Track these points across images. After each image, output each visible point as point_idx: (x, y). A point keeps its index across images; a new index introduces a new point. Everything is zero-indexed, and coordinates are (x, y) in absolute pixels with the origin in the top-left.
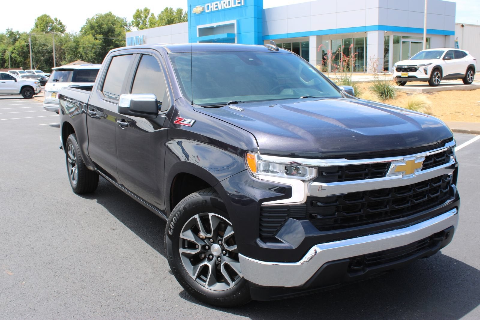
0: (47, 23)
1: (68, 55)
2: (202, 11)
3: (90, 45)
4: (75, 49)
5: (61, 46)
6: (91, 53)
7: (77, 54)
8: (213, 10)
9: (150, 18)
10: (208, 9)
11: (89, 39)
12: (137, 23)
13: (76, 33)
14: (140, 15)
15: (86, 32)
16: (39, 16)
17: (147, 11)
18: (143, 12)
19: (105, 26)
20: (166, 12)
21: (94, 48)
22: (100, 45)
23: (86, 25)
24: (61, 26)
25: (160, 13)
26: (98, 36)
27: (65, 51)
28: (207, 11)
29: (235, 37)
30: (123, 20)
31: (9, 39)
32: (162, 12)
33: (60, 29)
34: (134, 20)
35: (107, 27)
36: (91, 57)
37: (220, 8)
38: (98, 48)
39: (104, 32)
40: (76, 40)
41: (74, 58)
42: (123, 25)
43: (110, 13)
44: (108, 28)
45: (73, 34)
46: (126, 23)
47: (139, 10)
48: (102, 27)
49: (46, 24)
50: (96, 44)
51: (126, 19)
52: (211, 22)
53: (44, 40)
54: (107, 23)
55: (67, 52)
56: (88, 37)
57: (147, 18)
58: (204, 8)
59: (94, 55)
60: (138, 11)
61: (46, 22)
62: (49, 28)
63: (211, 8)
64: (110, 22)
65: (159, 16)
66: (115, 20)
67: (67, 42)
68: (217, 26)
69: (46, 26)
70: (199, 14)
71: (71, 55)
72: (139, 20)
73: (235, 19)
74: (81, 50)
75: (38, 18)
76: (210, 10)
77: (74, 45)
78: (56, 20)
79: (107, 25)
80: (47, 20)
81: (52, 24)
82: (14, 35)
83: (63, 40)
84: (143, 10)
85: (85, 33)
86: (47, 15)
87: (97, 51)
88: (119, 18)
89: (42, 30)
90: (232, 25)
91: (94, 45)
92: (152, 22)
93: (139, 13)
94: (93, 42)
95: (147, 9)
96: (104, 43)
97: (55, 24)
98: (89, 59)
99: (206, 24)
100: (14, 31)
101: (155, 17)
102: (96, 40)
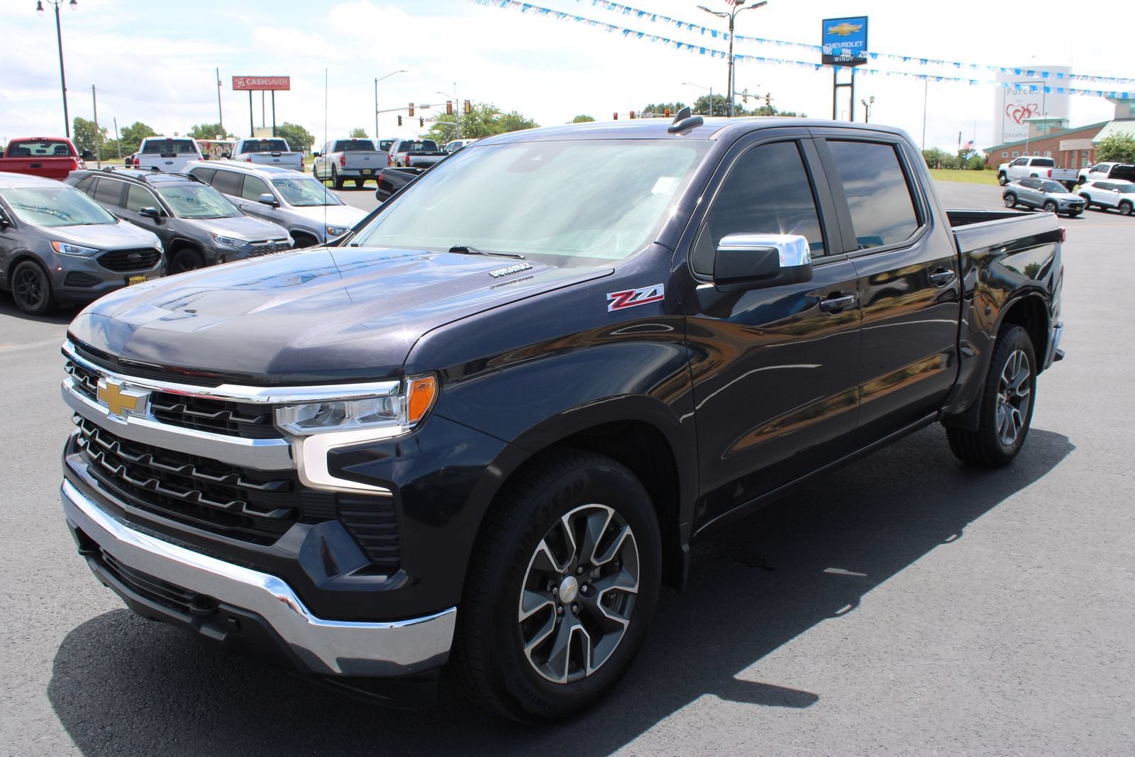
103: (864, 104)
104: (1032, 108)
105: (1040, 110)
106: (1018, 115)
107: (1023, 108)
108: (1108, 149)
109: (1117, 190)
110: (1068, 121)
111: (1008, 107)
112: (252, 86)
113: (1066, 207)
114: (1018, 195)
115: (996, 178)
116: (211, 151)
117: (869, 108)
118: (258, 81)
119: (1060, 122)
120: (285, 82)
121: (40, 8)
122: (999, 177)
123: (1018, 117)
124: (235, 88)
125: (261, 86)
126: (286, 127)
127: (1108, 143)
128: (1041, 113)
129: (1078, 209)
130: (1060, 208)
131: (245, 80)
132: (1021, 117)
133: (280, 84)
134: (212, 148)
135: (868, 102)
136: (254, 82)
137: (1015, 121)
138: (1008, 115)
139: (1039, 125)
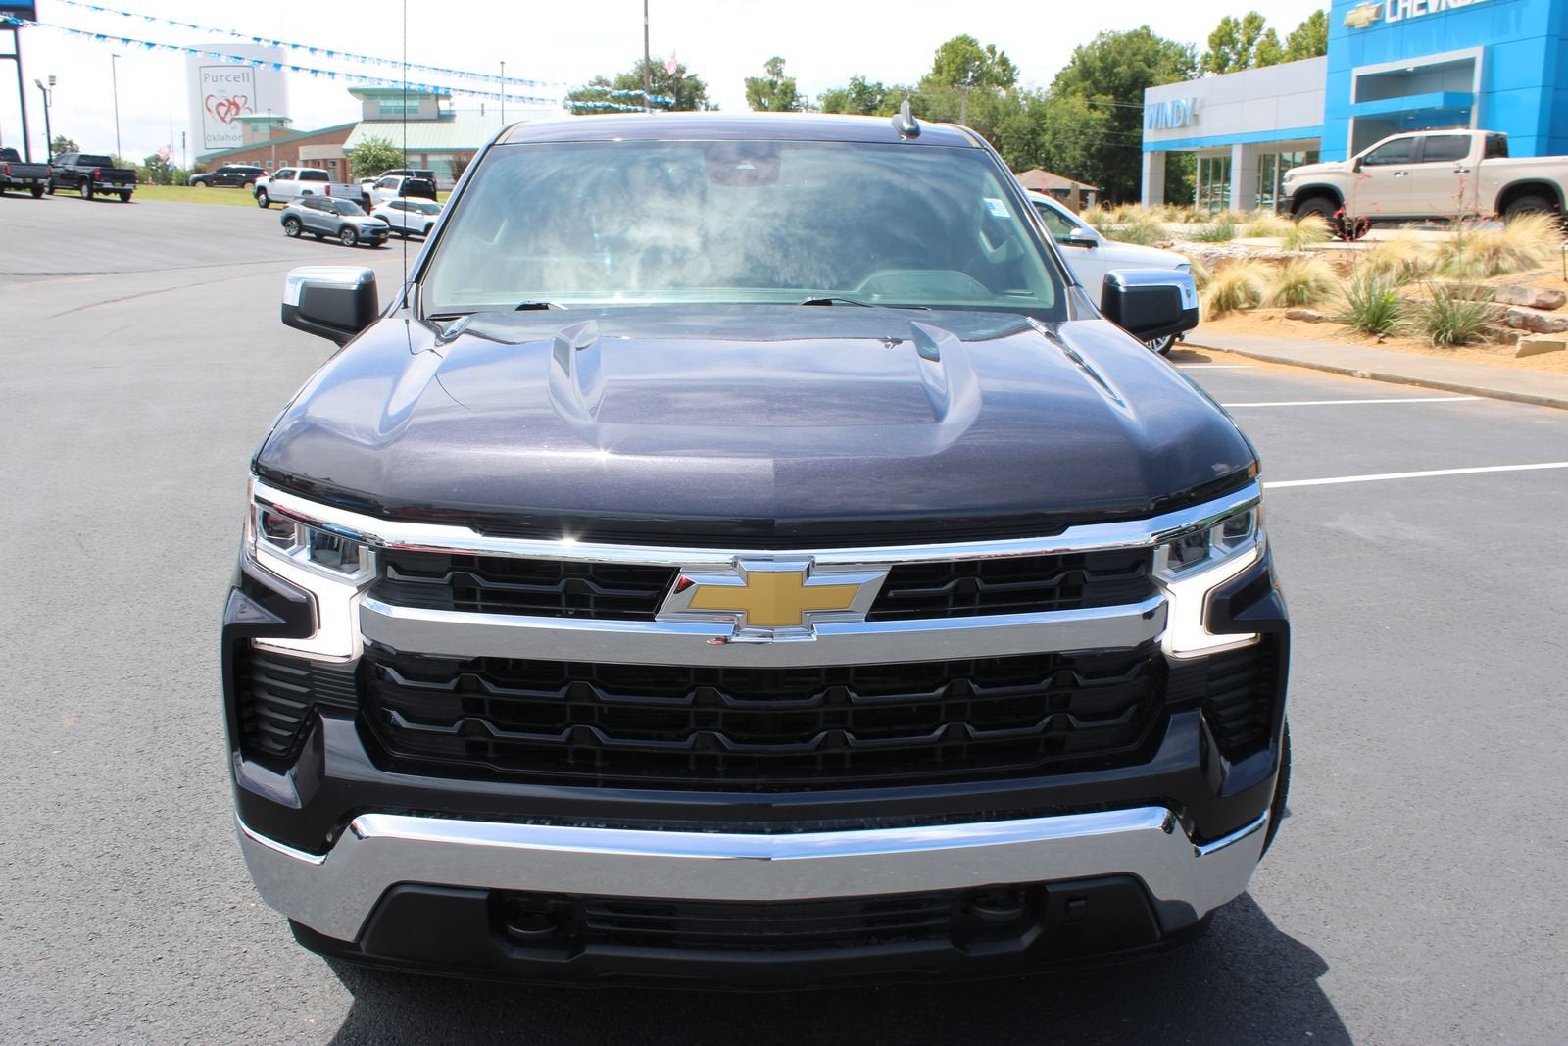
0: (967, 61)
1: (1009, 153)
2: (1375, 18)
3: (1072, 125)
4: (1029, 137)
5: (992, 127)
6: (1074, 149)
7: (1037, 150)
8: (1409, 16)
9: (1262, 43)
10: (1394, 12)
11: (1073, 107)
12: (1218, 60)
13: (1039, 89)
14: (1230, 35)
15: (1069, 87)
16: (948, 40)
17: (1254, 22)
18: (1242, 26)
19: (1122, 69)
20: (1315, 26)
21: (1085, 135)
22: (1104, 125)
23: (1071, 64)
24: (1004, 70)
25: (1293, 28)
26: (1101, 99)
27: (1002, 142)
28: (1389, 19)
29: (1472, 103)
30: (1186, 50)
31: (854, 105)
32: (1303, 25)
33: (1001, 76)
34: (1212, 52)
35: (1129, 72)
36: (1074, 158)
37: (1432, 9)
38: (1097, 133)
39: (1121, 86)
40: (1038, 108)
41: (1027, 163)
42: (1184, 68)
43: (1144, 31)
44: (1132, 75)
45: (1030, 92)
46: (1192, 62)
47: (1229, 21)
48: (1115, 70)
49: (963, 62)
50: (1092, 122)
51: (1193, 47)
52: (1401, 54)
53: (946, 108)
54: (1131, 60)
55: (1008, 144)
56: (1072, 100)
57: (1252, 45)
58: (1380, 10)
59: (1082, 155)
60: (1226, 22)
61: (964, 56)
62: (971, 74)
63: (1405, 10)
64: (1140, 57)
65: (1293, 37)
66: (1158, 52)
67: (1010, 115)
68: (1416, 68)
69: (964, 68)
70: (1365, 28)
71: (1016, 154)
72: (1227, 50)
73: (1480, 45)
74: (1047, 138)
75: (946, 45)
76: (1399, 17)
77: (1028, 123)
78: (992, 50)
79: (1129, 67)
80: (968, 50)
81: (981, 63)
82: (870, 93)
83: (1000, 107)
84: (1240, 20)
85: (1065, 90)
86: (968, 38)
87: (1092, 145)
88: (1170, 45)
89: (950, 79)
90: (1467, 65)
91: (1086, 124)
92: (1265, 56)
93: (1228, 30)
94: (1082, 118)
95: (1256, 17)
96: (1115, 120)
97: (989, 62)
98: (1067, 166)
99: (1382, 60)
100: (870, 82)
101: (1278, 42)
102: (1092, 110)
103: (40, 87)
104: (240, 102)
105: (250, 104)
106: (223, 110)
107: (228, 101)
108: (364, 159)
109: (420, 211)
110: (291, 121)
111: (208, 98)
113: (368, 234)
114: (303, 220)
115: (252, 197)
117: (47, 92)
119: (281, 121)
122: (257, 196)
123: (223, 113)
127: (363, 151)
128: (253, 108)
129: (383, 236)
130: (361, 235)
132: (226, 114)
135: (46, 85)
137: (220, 119)
138: (209, 110)
139: (255, 124)
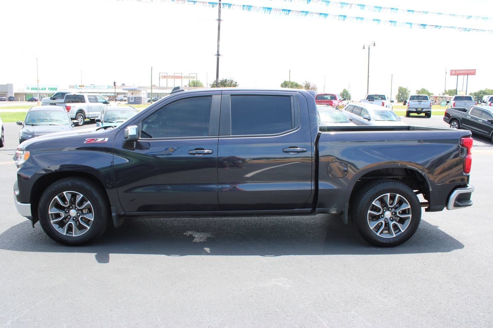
112: (459, 73)
116: (437, 100)
118: (461, 71)
120: (473, 71)
121: (364, 48)
124: (451, 75)
125: (463, 73)
126: (486, 90)
131: (456, 71)
133: (472, 72)
134: (438, 98)
136: (459, 72)
